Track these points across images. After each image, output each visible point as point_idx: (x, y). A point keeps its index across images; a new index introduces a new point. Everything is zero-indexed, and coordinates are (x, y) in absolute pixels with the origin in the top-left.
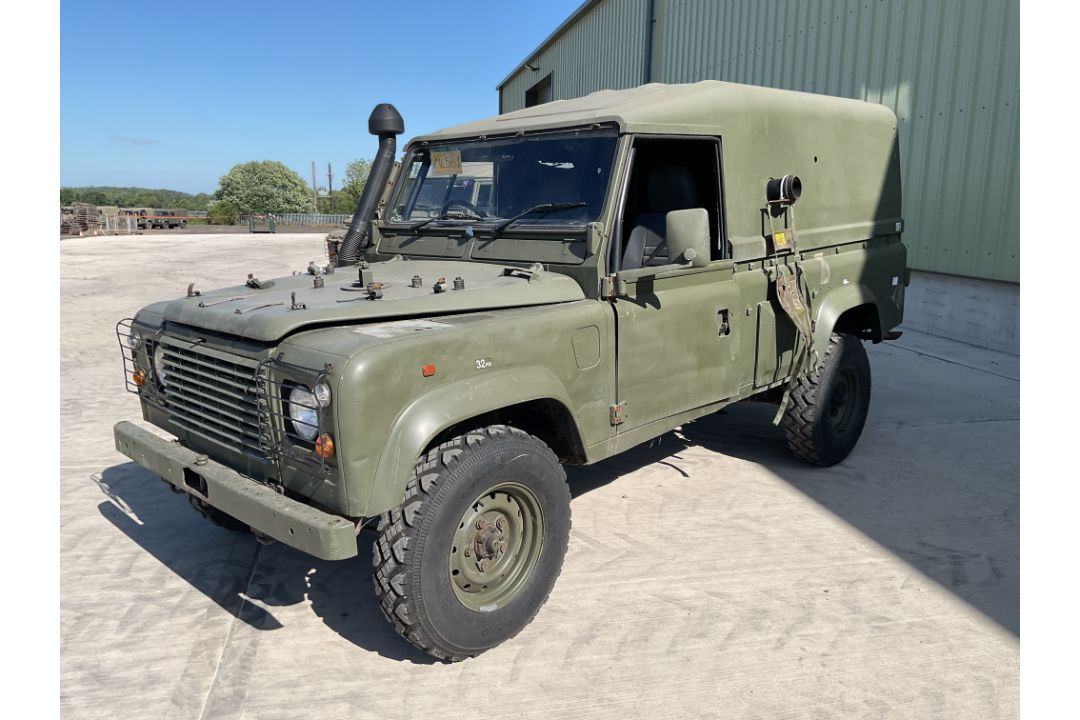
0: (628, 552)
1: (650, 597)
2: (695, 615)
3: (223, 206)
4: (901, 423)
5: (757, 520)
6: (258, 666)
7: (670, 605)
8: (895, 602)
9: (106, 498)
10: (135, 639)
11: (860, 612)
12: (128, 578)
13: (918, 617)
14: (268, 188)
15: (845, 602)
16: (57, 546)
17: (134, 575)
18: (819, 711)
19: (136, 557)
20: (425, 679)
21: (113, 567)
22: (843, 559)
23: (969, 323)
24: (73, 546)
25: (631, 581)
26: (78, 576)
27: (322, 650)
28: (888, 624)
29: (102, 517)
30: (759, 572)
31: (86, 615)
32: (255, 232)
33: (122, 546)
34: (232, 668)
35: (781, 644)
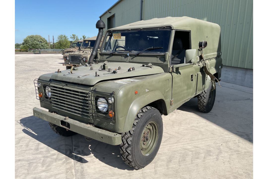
0: (170, 137)
1: (181, 149)
2: (194, 153)
3: (24, 47)
4: (219, 101)
5: (197, 127)
6: (86, 174)
7: (187, 151)
8: (239, 147)
9: (23, 128)
10: (48, 169)
11: (232, 150)
12: (39, 151)
13: (245, 150)
14: (37, 42)
15: (227, 147)
16: (14, 143)
17: (40, 150)
18: (234, 176)
19: (39, 145)
20: (133, 175)
21: (33, 148)
22: (222, 136)
23: (225, 77)
24: (19, 143)
25: (174, 145)
26: (24, 151)
27: (102, 168)
28: (240, 152)
29: (25, 134)
30: (204, 141)
31: (31, 163)
32: (35, 54)
33: (33, 142)
34: (79, 175)
35: (217, 159)
